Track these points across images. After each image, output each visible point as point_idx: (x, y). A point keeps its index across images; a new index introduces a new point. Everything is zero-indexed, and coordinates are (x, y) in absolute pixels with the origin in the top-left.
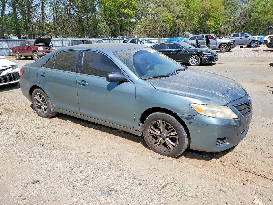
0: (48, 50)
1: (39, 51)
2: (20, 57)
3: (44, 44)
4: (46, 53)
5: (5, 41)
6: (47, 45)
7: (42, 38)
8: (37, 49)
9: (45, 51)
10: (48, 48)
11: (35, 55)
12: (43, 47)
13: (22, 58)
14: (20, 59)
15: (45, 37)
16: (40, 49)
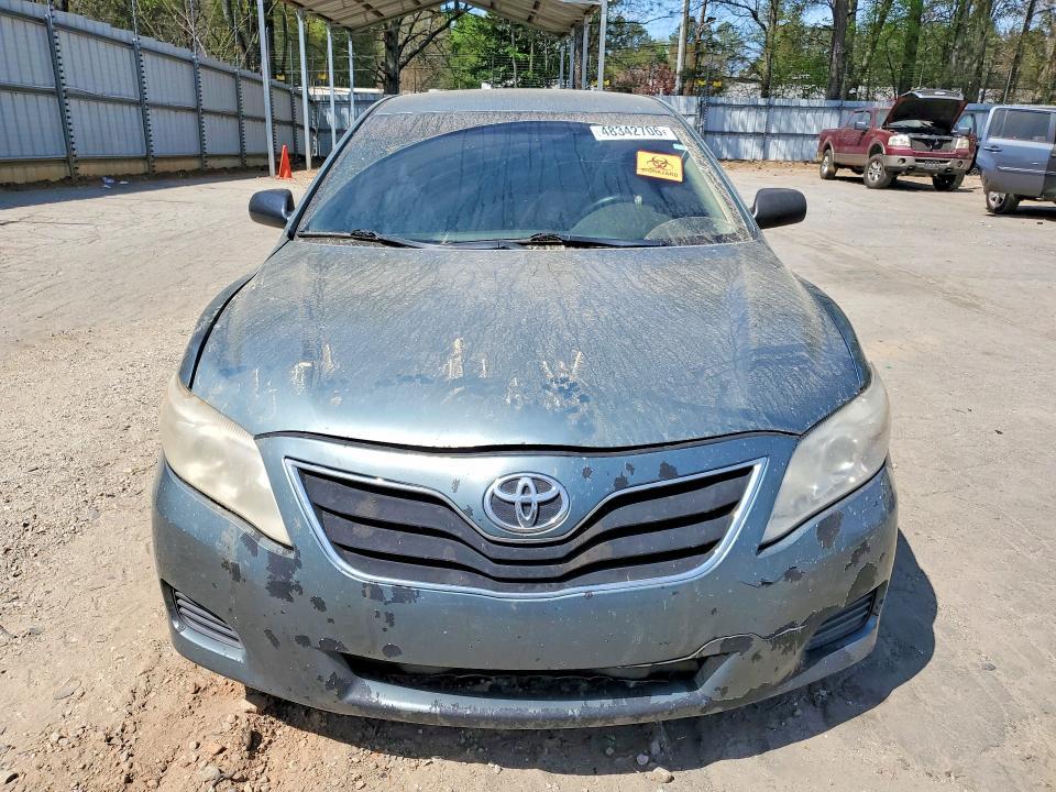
0: (934, 152)
1: (890, 152)
2: (833, 168)
3: (928, 123)
4: (917, 161)
5: (833, 108)
6: (942, 130)
7: (920, 96)
8: (886, 143)
9: (914, 154)
10: (933, 141)
11: (874, 165)
12: (912, 135)
13: (841, 173)
14: (830, 176)
15: (939, 94)
16: (898, 143)
